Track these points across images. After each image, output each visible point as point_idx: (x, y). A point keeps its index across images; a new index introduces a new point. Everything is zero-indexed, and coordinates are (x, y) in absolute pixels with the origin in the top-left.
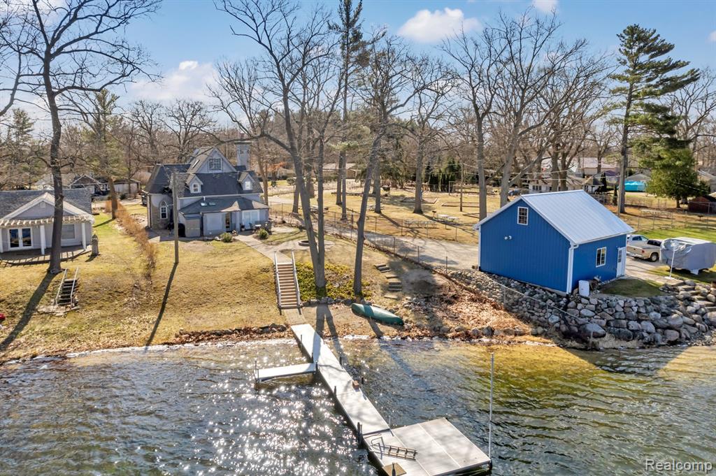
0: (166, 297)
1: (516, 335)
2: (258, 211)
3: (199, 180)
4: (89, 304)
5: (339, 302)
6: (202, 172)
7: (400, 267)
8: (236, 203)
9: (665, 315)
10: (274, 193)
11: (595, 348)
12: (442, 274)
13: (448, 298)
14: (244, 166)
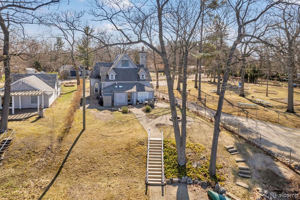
2: (148, 92)
3: (114, 72)
5: (196, 183)
6: (118, 67)
7: (245, 150)
8: (135, 87)
10: (163, 79)
12: (284, 163)
14: (143, 65)
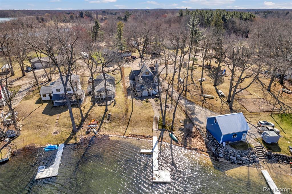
0: (129, 122)
1: (202, 151)
3: (142, 79)
4: (113, 121)
5: (167, 130)
6: (143, 76)
7: (187, 122)
9: (242, 156)
11: (218, 160)
12: (196, 127)
13: (193, 136)
